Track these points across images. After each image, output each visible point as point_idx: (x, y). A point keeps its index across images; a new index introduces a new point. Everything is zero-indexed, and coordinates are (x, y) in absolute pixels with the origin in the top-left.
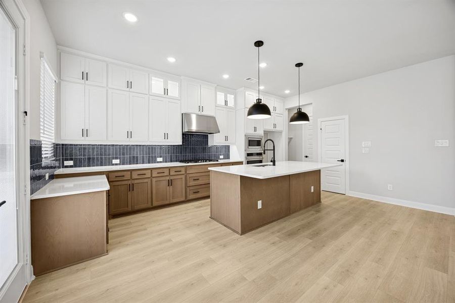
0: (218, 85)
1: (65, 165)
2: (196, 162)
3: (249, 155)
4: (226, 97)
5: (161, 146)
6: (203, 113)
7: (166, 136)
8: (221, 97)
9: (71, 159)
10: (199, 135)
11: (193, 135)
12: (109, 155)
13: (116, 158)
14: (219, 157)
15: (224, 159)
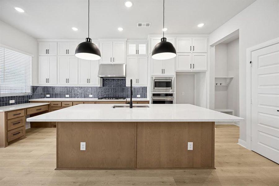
0: (128, 39)
1: (47, 96)
2: (118, 99)
3: (154, 95)
4: (137, 47)
5: (92, 87)
6: (115, 63)
7: (88, 81)
8: (132, 49)
9: (49, 94)
10: (119, 79)
11: (114, 79)
12: (64, 92)
14: (136, 96)
15: (141, 97)
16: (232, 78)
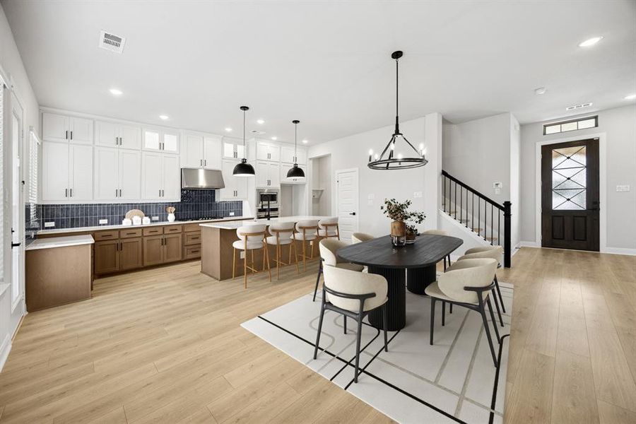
1: (46, 226)
3: (260, 210)
4: (236, 148)
5: (157, 203)
6: (207, 168)
7: (161, 193)
9: (53, 220)
10: (204, 190)
12: (96, 215)
13: (104, 218)
14: (229, 214)
15: (235, 216)
16: (322, 191)
